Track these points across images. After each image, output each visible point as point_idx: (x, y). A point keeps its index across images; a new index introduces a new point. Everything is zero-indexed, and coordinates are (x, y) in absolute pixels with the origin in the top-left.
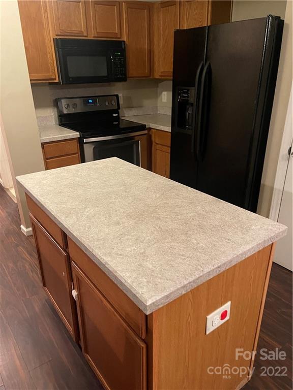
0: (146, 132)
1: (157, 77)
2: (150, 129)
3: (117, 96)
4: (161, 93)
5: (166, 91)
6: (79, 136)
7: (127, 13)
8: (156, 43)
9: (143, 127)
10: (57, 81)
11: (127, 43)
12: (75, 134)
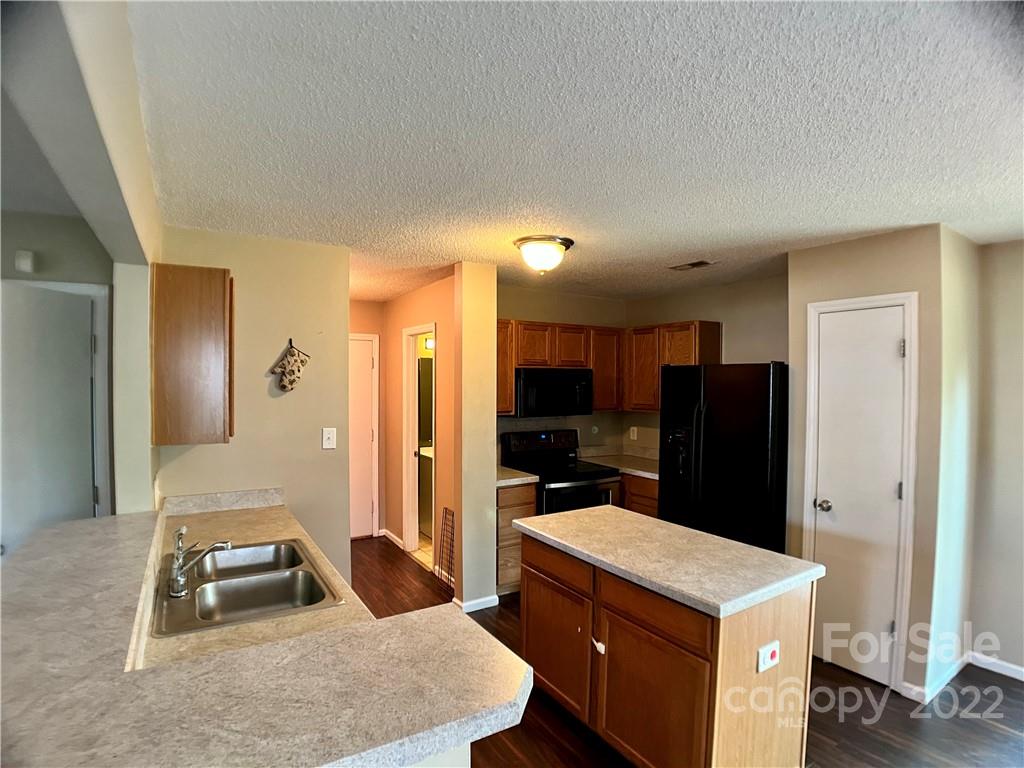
0: (619, 478)
1: (627, 409)
2: (623, 474)
3: (576, 431)
4: (629, 429)
5: (634, 426)
6: (538, 480)
7: (594, 340)
8: (626, 370)
9: (614, 472)
10: (513, 413)
11: (594, 371)
12: (535, 479)
